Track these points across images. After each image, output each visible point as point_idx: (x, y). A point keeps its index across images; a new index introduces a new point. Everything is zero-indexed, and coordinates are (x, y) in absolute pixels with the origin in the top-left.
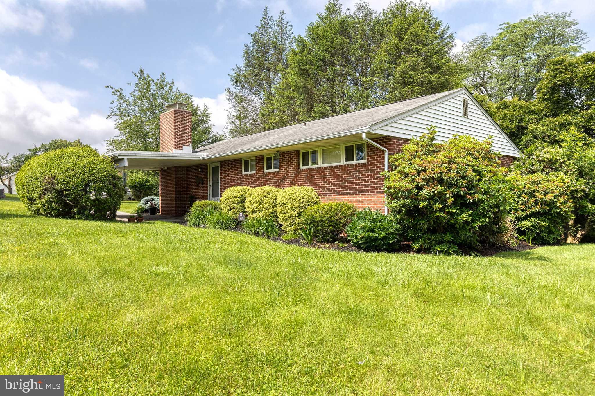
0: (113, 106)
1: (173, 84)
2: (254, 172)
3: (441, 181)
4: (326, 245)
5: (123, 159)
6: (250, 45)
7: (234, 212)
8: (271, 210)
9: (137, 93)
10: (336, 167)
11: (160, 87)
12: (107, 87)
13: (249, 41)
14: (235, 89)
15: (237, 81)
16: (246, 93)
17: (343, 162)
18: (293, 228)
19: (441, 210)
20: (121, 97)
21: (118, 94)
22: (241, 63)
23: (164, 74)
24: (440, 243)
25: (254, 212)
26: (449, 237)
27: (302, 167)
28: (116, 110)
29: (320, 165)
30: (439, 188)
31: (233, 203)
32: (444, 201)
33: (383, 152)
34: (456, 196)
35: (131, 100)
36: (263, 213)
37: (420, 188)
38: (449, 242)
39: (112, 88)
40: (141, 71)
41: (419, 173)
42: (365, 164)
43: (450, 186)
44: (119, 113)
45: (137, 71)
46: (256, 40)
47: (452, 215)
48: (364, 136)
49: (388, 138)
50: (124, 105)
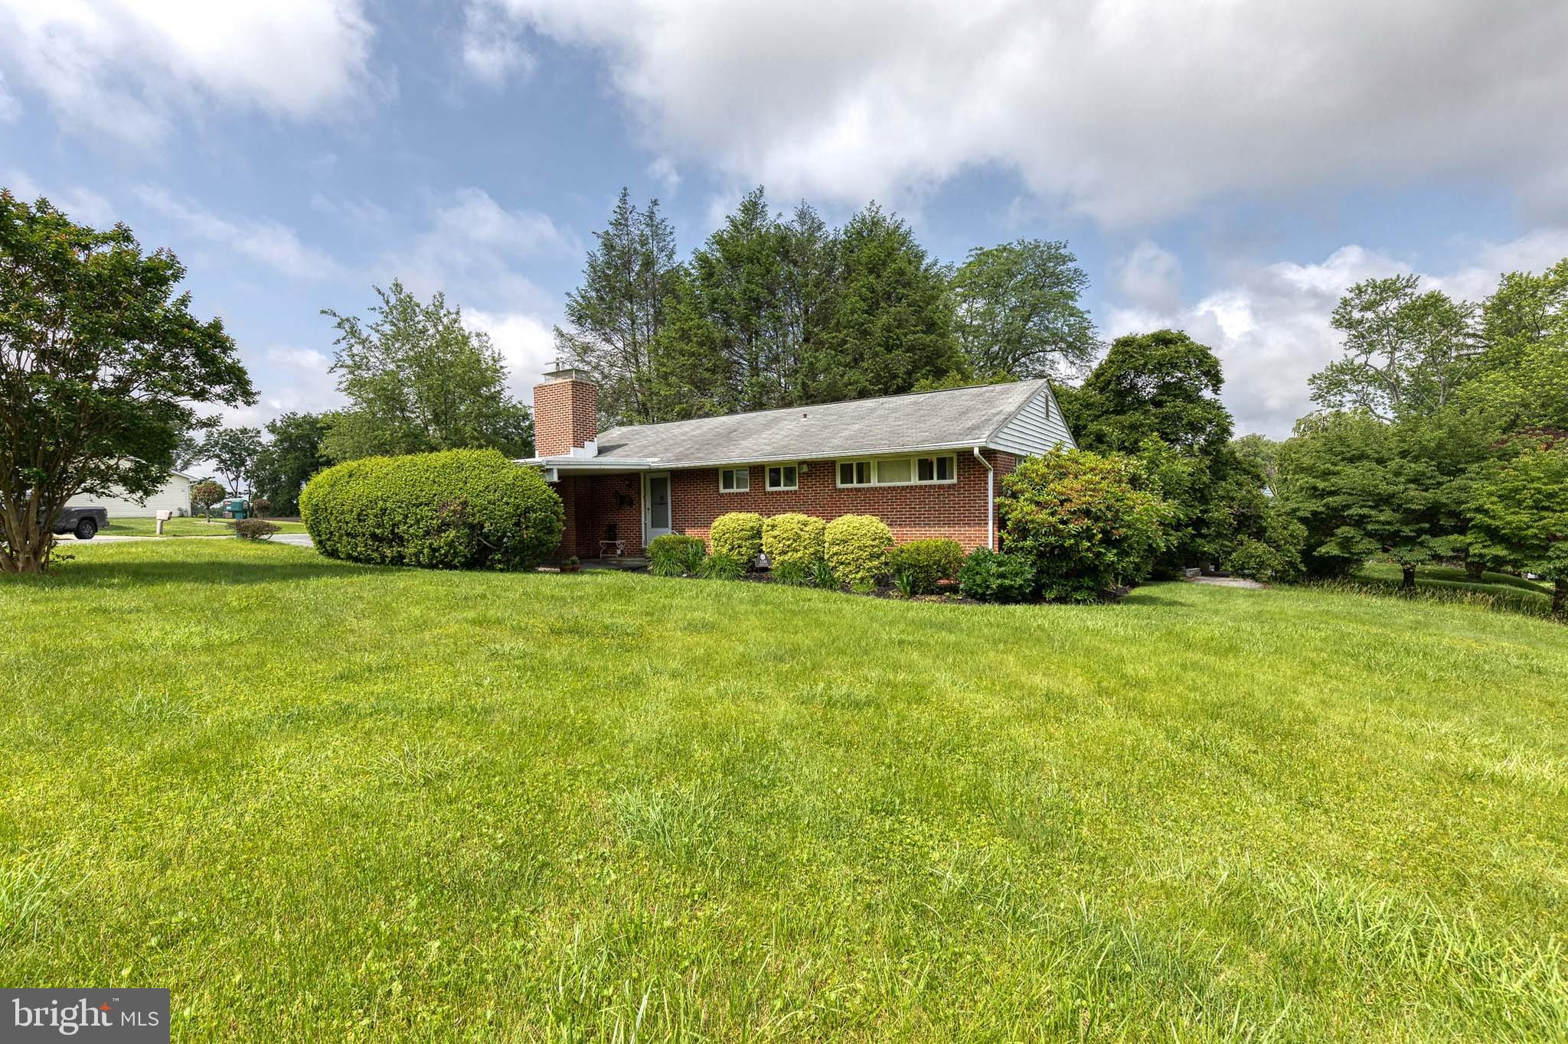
0: (338, 348)
1: (458, 313)
2: (748, 490)
3: (1087, 513)
4: (934, 598)
5: (550, 470)
6: (598, 254)
7: (739, 552)
8: (812, 550)
9: (387, 329)
10: (903, 488)
11: (432, 316)
12: (323, 312)
13: (597, 247)
14: (571, 329)
15: (579, 319)
16: (589, 338)
17: (915, 481)
18: (859, 576)
19: (1088, 549)
20: (353, 332)
21: (347, 326)
22: (583, 283)
23: (441, 295)
24: (1076, 589)
25: (784, 553)
26: (1087, 582)
27: (839, 485)
28: (346, 357)
29: (874, 483)
30: (1087, 522)
31: (739, 539)
32: (1090, 538)
33: (986, 471)
34: (1103, 531)
35: (375, 338)
36: (800, 554)
37: (1064, 522)
38: (1088, 588)
39: (335, 315)
40: (397, 285)
41: (1062, 503)
42: (954, 485)
43: (1097, 519)
44: (349, 362)
45: (386, 286)
46: (609, 247)
47: (1098, 555)
48: (976, 451)
49: (995, 452)
50: (357, 349)
